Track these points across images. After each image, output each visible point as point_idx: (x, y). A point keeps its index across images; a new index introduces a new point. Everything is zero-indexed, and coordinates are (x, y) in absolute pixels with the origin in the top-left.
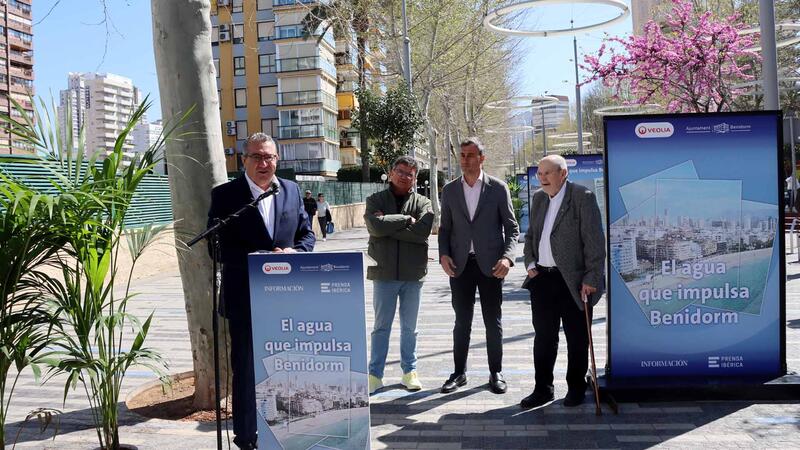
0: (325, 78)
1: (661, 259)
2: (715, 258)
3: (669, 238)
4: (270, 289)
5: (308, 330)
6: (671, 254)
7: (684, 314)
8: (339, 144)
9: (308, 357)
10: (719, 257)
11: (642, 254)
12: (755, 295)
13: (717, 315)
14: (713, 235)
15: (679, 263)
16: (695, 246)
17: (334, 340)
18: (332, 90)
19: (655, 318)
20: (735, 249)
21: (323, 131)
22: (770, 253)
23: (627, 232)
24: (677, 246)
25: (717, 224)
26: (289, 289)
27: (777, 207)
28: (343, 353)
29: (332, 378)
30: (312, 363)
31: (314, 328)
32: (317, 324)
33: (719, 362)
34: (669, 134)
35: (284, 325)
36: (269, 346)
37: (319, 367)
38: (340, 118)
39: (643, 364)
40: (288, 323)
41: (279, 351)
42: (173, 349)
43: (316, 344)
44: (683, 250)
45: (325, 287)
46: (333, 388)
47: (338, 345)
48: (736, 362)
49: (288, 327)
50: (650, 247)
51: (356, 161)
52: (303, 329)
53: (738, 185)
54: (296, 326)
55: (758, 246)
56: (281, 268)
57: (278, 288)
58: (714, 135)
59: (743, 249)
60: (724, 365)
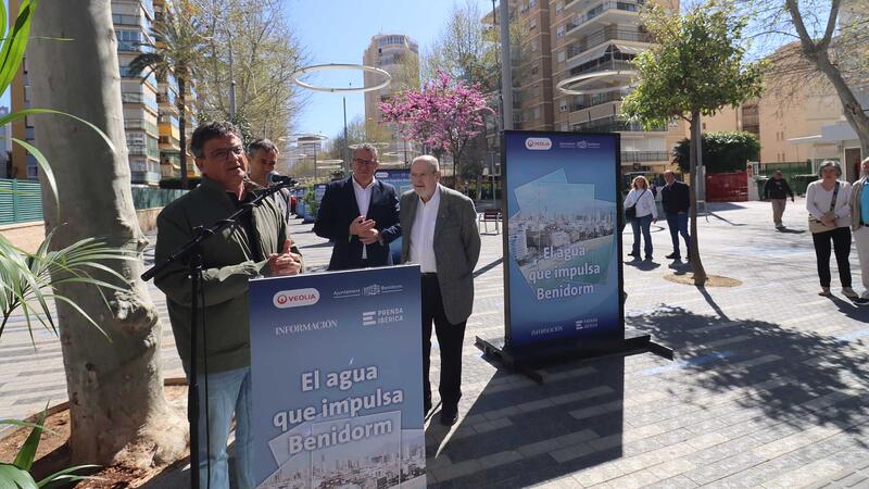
0: (148, 111)
1: (543, 246)
2: (578, 244)
3: (550, 229)
4: (285, 330)
5: (343, 382)
6: (550, 242)
7: (559, 289)
8: (159, 161)
9: (340, 423)
10: (581, 243)
11: (531, 243)
12: (603, 270)
13: (580, 288)
14: (577, 226)
15: (555, 248)
16: (565, 235)
17: (379, 391)
18: (154, 121)
19: (541, 294)
20: (590, 236)
21: (145, 151)
22: (611, 238)
23: (520, 225)
24: (554, 235)
25: (579, 218)
26: (316, 326)
27: (615, 204)
28: (392, 407)
29: (375, 446)
30: (347, 431)
31: (351, 379)
32: (355, 372)
33: (583, 325)
34: (548, 148)
35: (305, 382)
36: (280, 419)
37: (358, 433)
38: (160, 142)
39: (533, 332)
40: (313, 378)
41: (298, 424)
42: (20, 375)
43: (353, 402)
44: (558, 238)
45: (368, 318)
46: (376, 460)
47: (385, 397)
48: (592, 323)
49: (313, 384)
50: (535, 237)
51: (173, 174)
52: (336, 383)
53: (591, 188)
54: (323, 381)
55: (605, 233)
56: (304, 297)
57: (298, 328)
58: (577, 150)
59: (596, 237)
60: (586, 327)
